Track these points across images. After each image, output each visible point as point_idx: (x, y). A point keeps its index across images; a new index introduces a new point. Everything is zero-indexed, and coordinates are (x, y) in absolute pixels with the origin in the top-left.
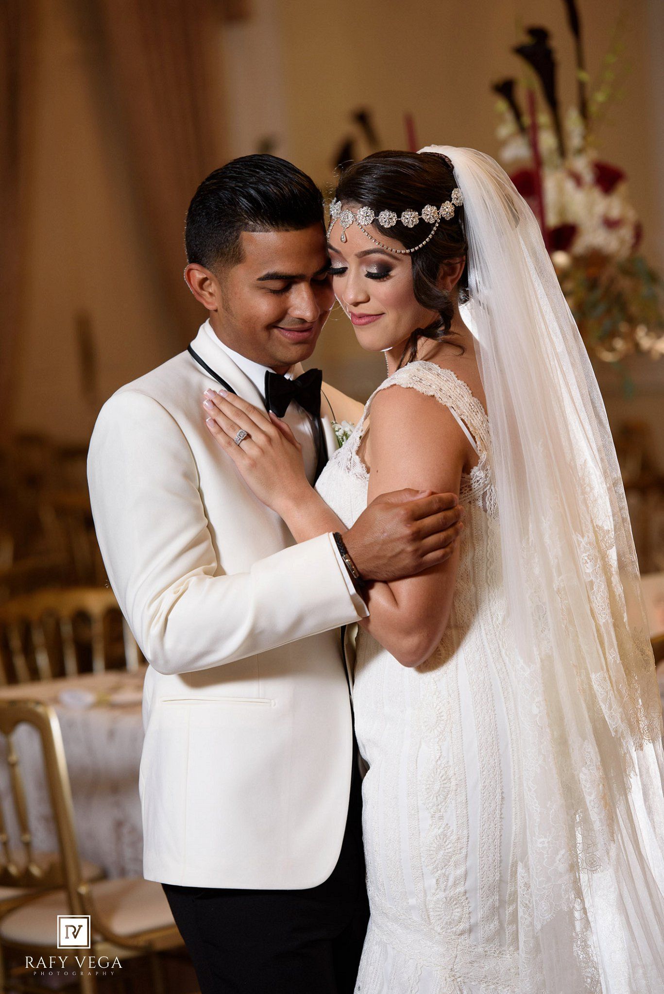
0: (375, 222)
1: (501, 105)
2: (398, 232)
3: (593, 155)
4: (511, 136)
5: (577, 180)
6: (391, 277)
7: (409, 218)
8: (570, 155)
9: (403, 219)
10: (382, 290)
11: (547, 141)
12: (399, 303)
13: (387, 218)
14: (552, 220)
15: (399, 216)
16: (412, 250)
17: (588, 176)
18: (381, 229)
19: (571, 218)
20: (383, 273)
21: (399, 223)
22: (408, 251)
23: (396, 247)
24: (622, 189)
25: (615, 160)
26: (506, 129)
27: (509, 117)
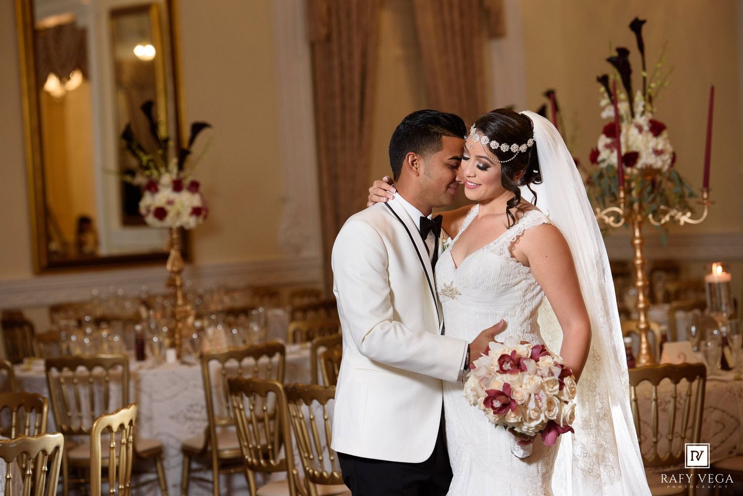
0: (488, 145)
1: (603, 89)
2: (498, 152)
3: (649, 116)
4: (607, 105)
5: (640, 129)
6: (487, 170)
7: (504, 148)
8: (638, 116)
9: (501, 147)
10: (483, 174)
11: (623, 107)
12: (490, 182)
13: (494, 144)
14: (624, 151)
15: (500, 145)
16: (502, 162)
17: (646, 128)
18: (490, 148)
19: (634, 149)
20: (485, 168)
21: (499, 148)
22: (500, 162)
23: (495, 159)
24: (665, 134)
25: (660, 119)
26: (605, 101)
27: (606, 95)
